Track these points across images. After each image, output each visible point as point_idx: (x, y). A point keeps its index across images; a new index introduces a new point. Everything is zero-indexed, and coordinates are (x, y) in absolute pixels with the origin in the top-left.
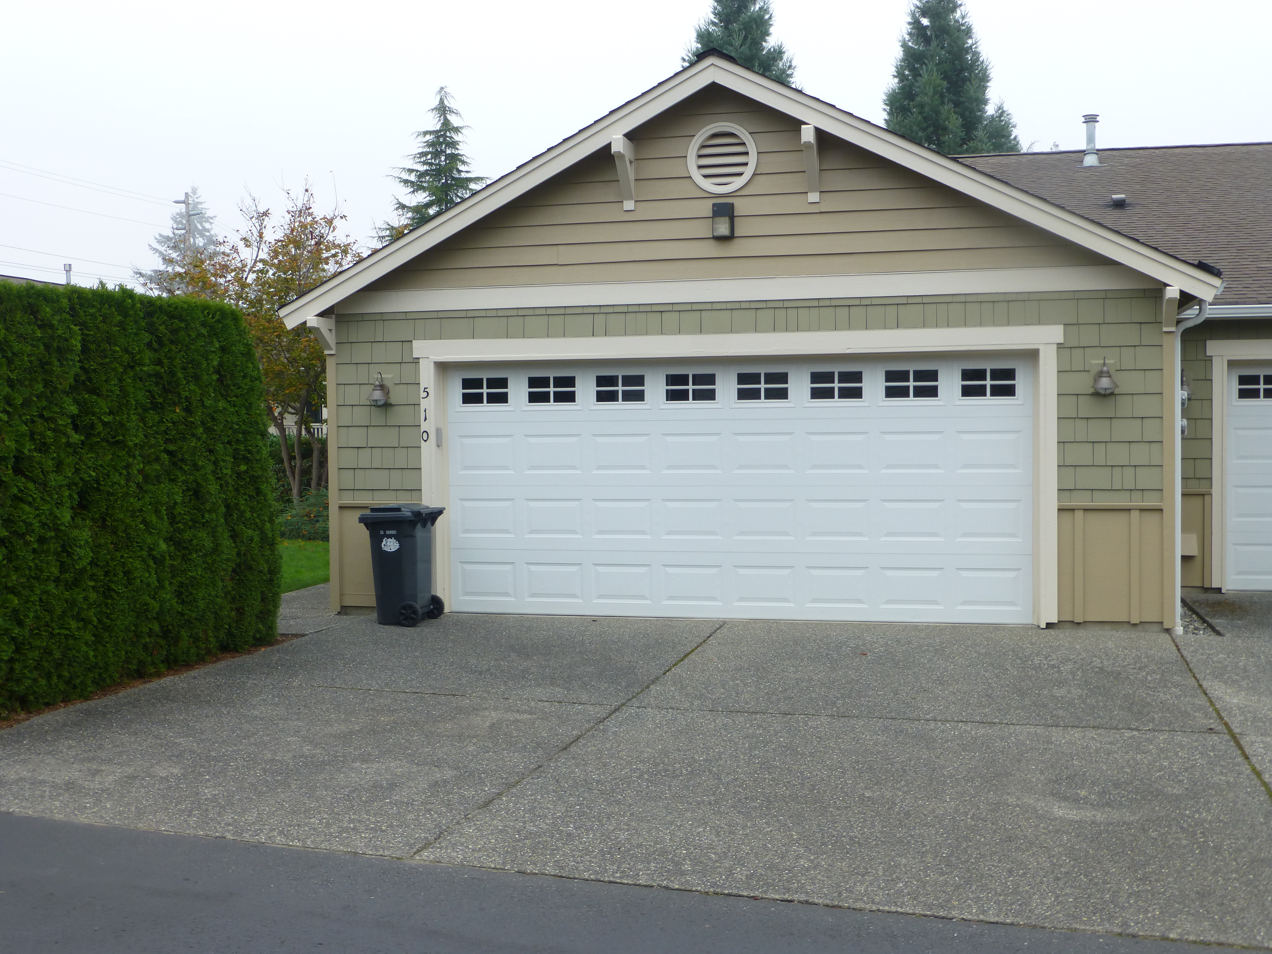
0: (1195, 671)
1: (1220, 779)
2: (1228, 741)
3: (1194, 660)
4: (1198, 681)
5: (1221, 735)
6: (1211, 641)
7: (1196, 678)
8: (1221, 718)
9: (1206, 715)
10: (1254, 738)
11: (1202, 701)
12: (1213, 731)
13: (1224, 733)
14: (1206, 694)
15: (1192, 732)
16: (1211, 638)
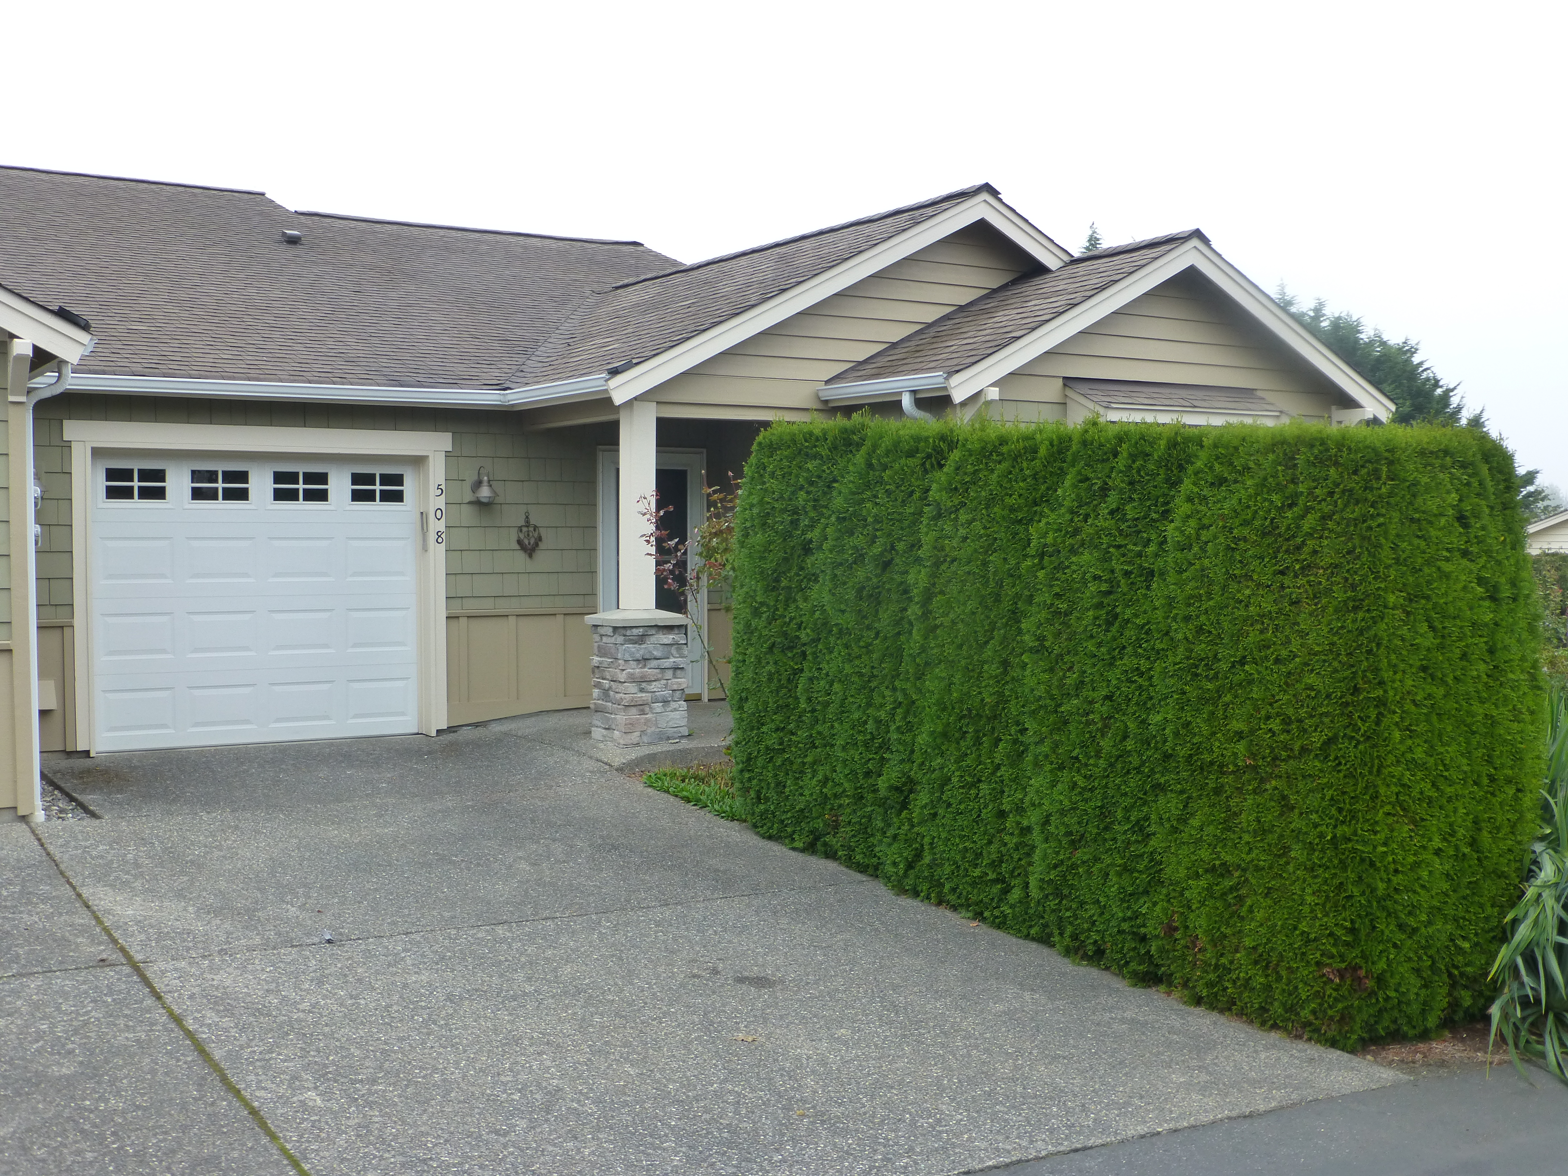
0: (69, 873)
1: (127, 1038)
2: (128, 976)
3: (66, 857)
4: (74, 888)
5: (118, 968)
6: (85, 827)
7: (70, 884)
8: (115, 941)
9: (93, 940)
10: (163, 965)
11: (83, 919)
12: (107, 963)
13: (122, 964)
14: (88, 907)
15: (76, 969)
16: (85, 823)
